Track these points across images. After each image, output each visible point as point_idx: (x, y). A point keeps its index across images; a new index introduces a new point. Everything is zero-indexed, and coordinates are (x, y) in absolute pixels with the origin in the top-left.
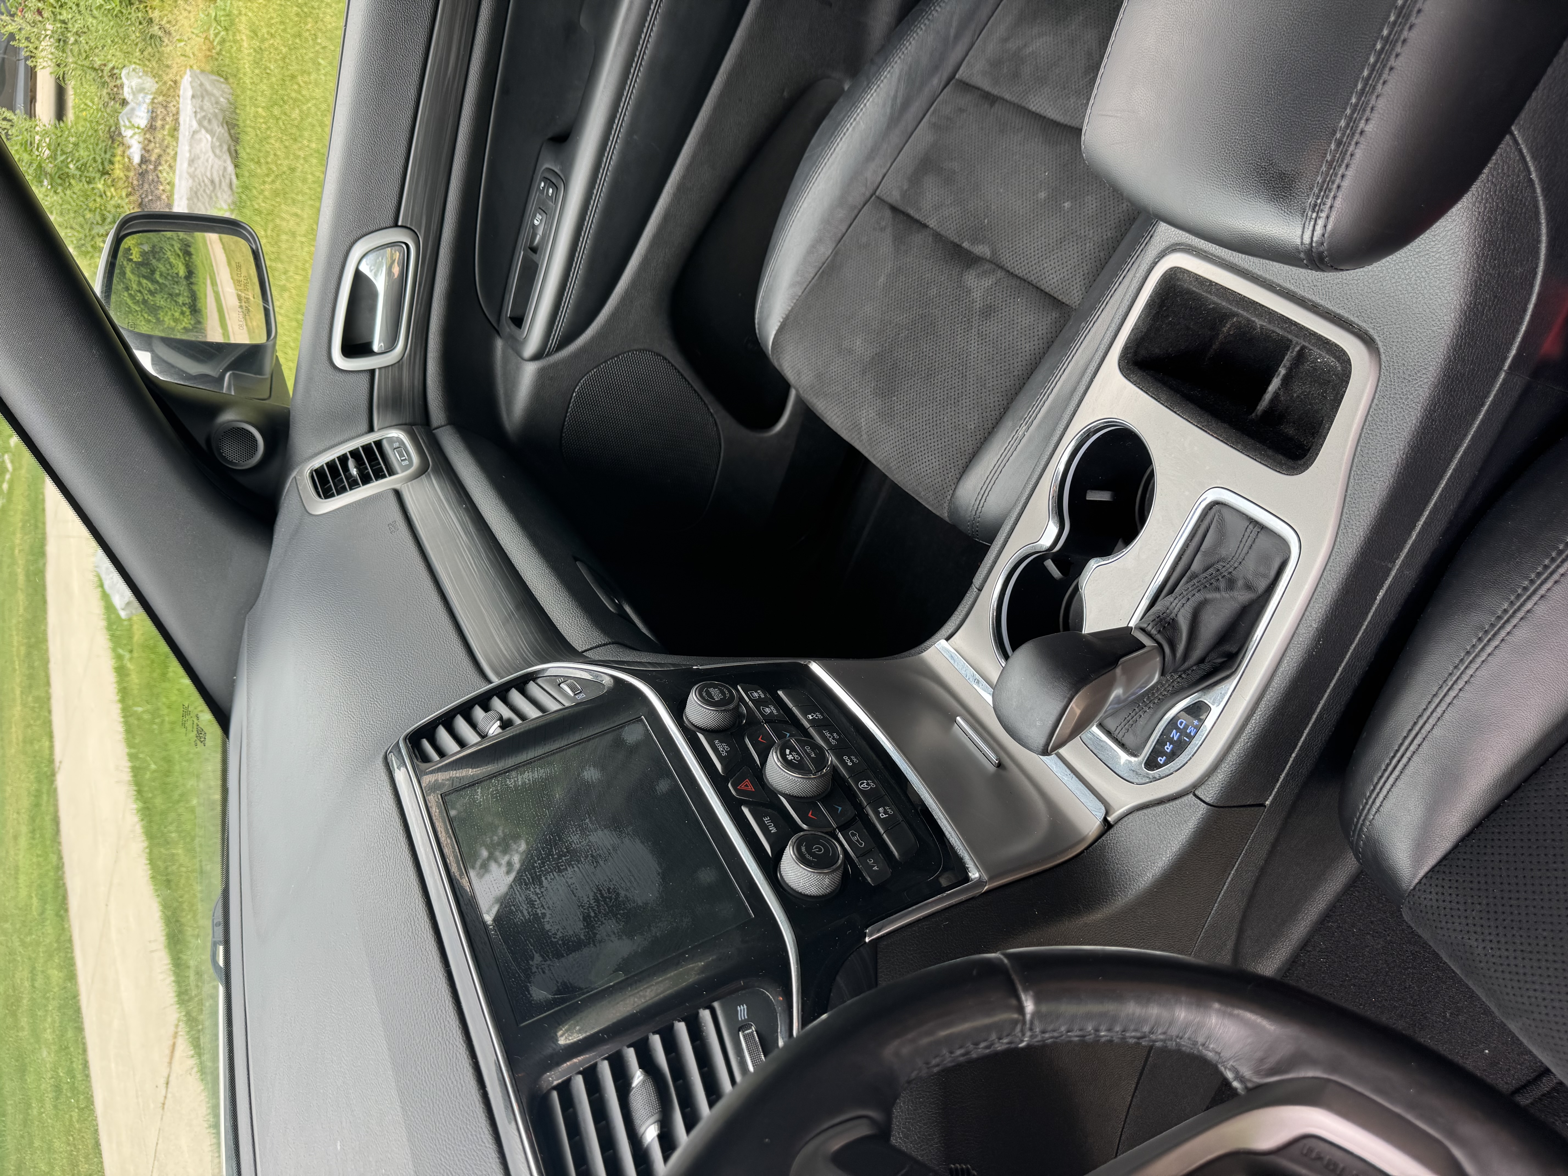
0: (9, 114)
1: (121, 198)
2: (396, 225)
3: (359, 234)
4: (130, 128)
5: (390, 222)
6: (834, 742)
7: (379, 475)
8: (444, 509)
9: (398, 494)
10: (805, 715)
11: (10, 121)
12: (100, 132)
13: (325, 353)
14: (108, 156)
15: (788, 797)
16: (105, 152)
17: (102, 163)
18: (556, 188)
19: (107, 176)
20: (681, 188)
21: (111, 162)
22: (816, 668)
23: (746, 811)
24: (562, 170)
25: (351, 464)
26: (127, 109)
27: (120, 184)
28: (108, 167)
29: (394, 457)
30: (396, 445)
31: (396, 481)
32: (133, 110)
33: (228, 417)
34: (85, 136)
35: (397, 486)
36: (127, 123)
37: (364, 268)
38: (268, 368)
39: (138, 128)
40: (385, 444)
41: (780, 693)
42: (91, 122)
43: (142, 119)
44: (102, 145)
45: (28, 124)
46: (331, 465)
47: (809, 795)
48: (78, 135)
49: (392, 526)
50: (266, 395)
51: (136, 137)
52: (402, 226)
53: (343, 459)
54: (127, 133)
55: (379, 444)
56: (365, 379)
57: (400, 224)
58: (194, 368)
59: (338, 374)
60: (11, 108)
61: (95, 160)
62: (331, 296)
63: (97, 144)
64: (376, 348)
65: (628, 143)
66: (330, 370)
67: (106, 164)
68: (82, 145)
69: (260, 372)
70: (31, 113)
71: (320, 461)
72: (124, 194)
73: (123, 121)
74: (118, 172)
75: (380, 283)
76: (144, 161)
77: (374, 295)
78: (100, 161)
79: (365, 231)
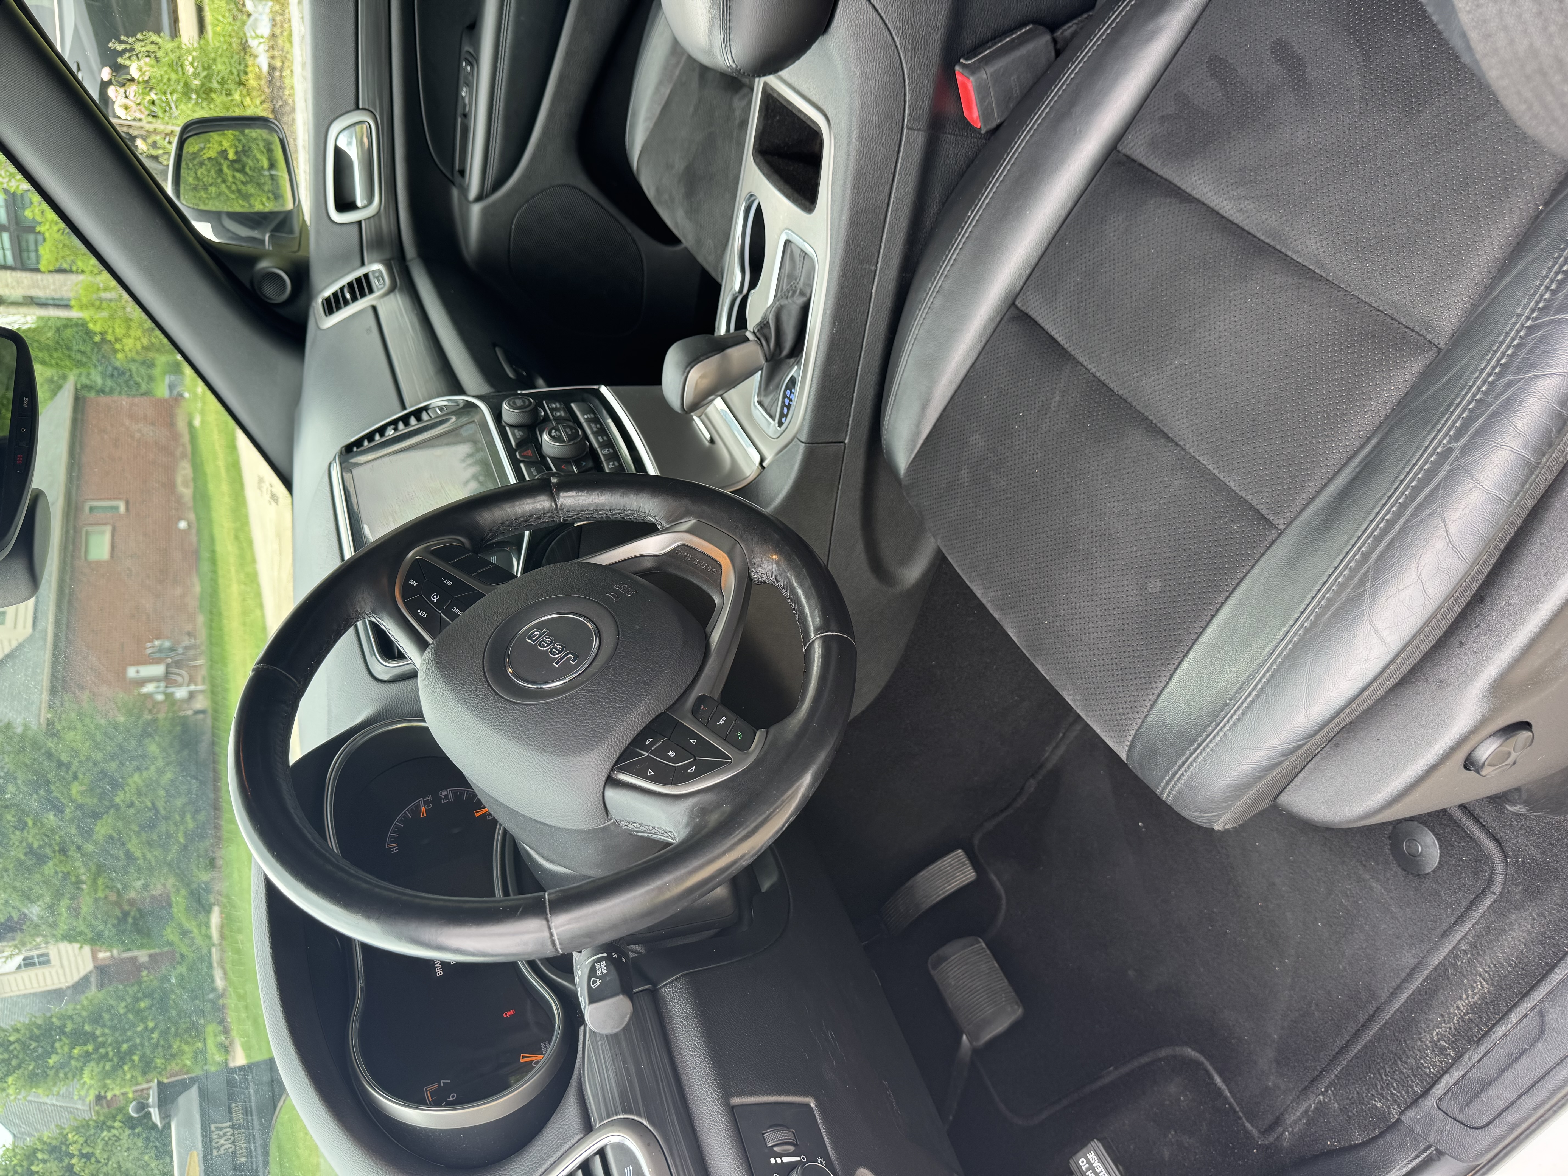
0: (154, 38)
1: (256, 106)
2: (357, 108)
3: (332, 118)
4: (254, 38)
5: (353, 106)
6: (595, 429)
7: (363, 295)
8: (402, 315)
9: (374, 309)
10: (583, 415)
11: (157, 44)
12: (234, 45)
13: (324, 211)
14: (242, 67)
15: (551, 458)
16: (240, 64)
17: (238, 75)
18: (472, 65)
19: (242, 87)
20: (569, 54)
21: (246, 73)
22: (604, 390)
23: (522, 465)
24: (474, 51)
25: (346, 290)
26: (252, 18)
27: (255, 93)
28: (243, 78)
29: (375, 282)
30: (377, 274)
31: (372, 300)
32: (256, 20)
33: (264, 265)
34: (220, 51)
35: (374, 303)
36: (253, 34)
37: (342, 144)
38: (297, 229)
39: (262, 37)
40: (371, 276)
41: (573, 405)
42: (224, 36)
43: (264, 29)
44: (236, 57)
45: (175, 44)
46: (335, 294)
47: (566, 456)
48: (216, 50)
49: (369, 330)
50: (296, 248)
51: (262, 46)
52: (363, 109)
53: (342, 289)
54: (253, 43)
55: (366, 276)
56: (355, 229)
57: (361, 107)
58: (243, 232)
59: (336, 227)
60: (158, 31)
61: (231, 73)
62: (321, 168)
63: (232, 57)
64: (359, 203)
65: (518, 24)
66: (330, 223)
67: (242, 74)
68: (219, 60)
69: (291, 232)
70: (175, 33)
71: (328, 293)
72: (258, 102)
73: (250, 34)
74: (252, 82)
75: (353, 152)
76: (272, 68)
77: (351, 163)
78: (235, 72)
79: (336, 115)
